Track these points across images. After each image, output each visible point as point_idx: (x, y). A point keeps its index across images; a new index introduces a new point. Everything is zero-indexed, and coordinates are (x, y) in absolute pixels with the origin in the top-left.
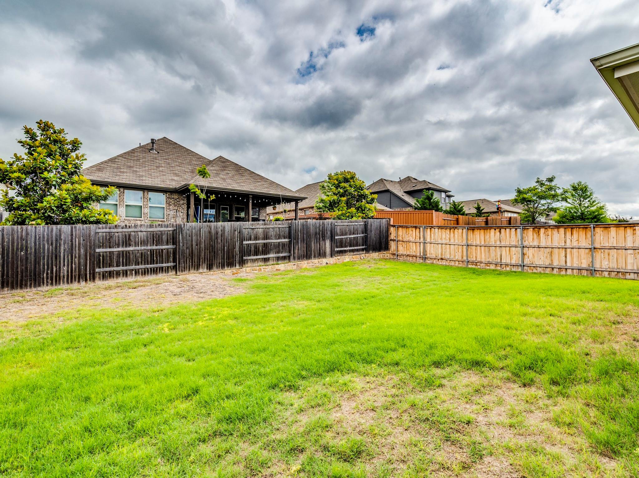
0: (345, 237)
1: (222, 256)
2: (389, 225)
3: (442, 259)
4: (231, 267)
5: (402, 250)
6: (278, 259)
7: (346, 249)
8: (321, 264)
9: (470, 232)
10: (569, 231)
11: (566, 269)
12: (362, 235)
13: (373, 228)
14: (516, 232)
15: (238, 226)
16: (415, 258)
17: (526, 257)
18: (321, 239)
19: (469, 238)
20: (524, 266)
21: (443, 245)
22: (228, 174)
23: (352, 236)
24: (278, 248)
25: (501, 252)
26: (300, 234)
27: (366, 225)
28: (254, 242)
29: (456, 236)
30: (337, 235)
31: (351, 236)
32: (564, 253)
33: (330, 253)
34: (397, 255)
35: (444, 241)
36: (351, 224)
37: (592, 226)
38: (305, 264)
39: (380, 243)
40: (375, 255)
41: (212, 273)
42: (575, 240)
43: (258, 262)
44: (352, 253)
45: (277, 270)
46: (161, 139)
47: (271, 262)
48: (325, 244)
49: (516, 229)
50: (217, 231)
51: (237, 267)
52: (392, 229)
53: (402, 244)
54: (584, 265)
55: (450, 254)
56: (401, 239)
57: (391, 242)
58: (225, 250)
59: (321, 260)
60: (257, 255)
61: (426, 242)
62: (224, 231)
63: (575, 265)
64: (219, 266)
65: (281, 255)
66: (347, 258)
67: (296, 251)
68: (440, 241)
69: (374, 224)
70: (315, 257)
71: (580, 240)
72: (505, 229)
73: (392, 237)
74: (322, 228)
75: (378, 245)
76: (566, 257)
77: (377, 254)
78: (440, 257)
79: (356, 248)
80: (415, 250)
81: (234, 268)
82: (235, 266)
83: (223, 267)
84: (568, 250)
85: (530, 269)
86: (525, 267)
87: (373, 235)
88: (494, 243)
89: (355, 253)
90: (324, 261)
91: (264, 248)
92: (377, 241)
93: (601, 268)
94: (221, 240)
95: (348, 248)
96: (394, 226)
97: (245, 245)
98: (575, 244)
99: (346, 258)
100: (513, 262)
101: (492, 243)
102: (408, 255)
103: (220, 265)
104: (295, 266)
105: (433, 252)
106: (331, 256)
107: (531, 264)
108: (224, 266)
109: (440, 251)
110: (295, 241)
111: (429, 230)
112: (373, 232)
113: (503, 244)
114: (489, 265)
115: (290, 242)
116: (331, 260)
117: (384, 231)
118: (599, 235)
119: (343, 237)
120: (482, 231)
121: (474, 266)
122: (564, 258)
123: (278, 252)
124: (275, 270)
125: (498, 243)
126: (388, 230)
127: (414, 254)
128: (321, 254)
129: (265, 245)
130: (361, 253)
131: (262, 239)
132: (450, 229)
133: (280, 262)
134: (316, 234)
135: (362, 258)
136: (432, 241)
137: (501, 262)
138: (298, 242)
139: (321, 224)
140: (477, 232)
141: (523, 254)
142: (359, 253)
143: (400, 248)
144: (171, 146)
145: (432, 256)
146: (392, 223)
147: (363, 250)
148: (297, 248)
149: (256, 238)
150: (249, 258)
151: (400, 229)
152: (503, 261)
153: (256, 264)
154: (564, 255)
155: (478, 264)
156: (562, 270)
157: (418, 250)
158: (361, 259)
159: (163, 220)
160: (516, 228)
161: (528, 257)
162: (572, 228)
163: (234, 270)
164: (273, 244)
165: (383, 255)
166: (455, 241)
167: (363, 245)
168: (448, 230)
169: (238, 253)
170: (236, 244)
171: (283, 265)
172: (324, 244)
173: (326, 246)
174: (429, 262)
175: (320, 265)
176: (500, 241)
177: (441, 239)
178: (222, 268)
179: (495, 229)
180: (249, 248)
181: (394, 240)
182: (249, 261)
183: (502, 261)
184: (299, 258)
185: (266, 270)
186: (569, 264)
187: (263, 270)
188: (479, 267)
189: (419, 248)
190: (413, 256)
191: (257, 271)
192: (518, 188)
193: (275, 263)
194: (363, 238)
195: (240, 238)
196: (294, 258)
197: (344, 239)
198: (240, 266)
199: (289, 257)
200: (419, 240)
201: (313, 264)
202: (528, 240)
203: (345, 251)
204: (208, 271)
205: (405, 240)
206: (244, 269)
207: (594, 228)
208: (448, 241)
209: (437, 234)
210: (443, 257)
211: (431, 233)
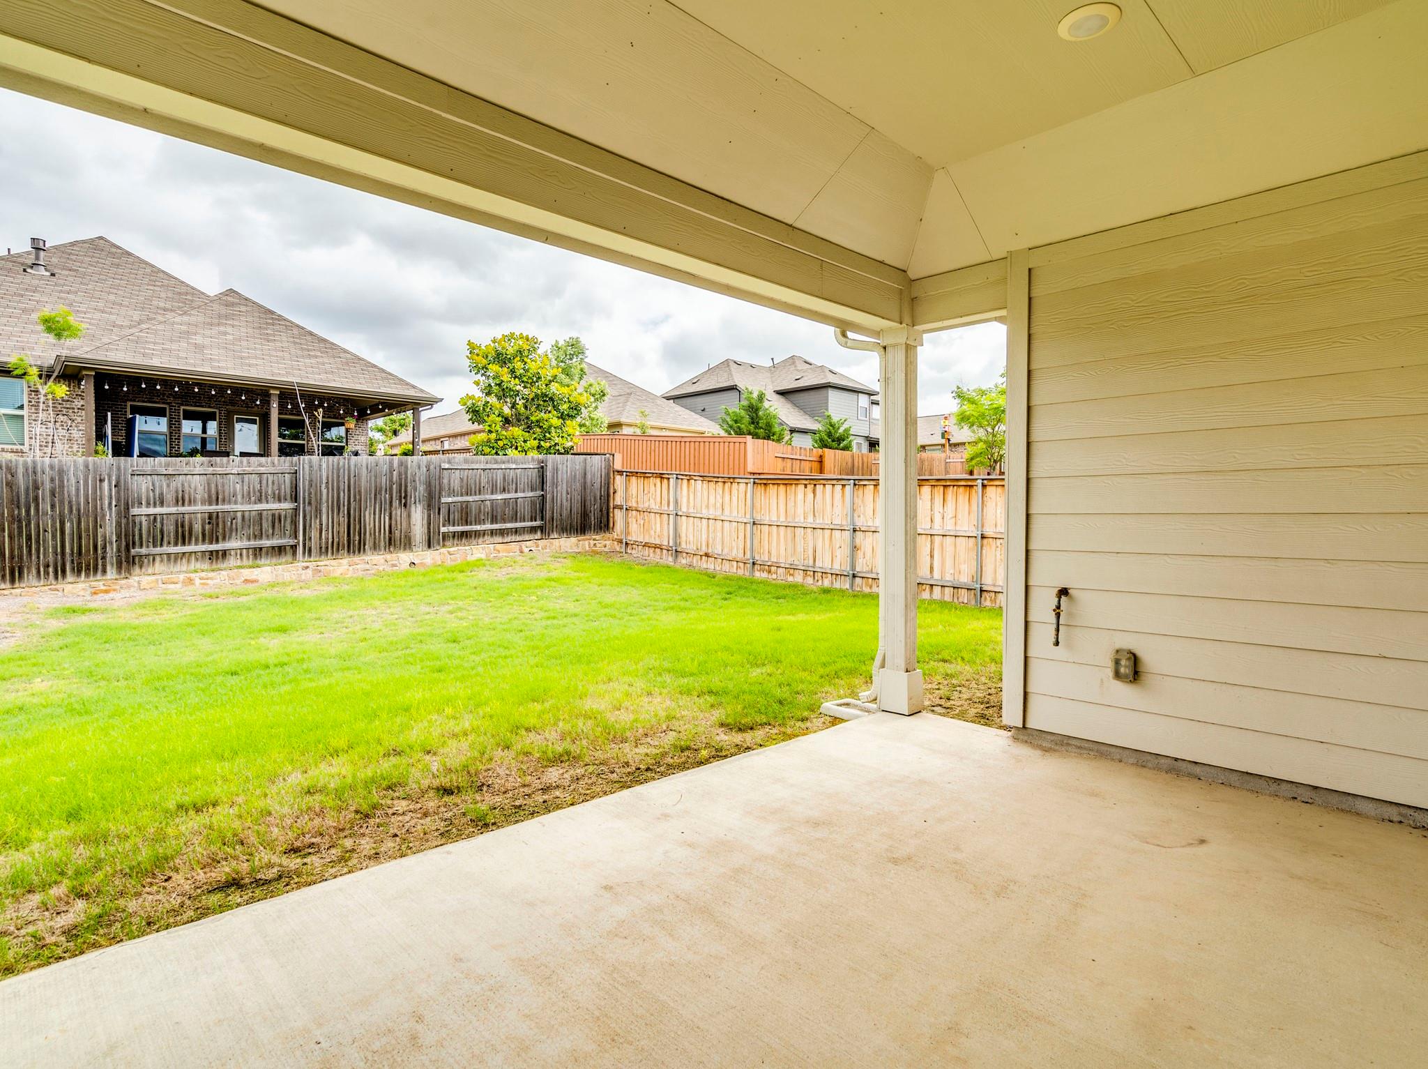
0: (477, 498)
1: (55, 548)
2: (610, 473)
3: (707, 555)
4: (87, 575)
5: (636, 535)
6: (258, 552)
7: (478, 527)
8: (394, 565)
9: (760, 489)
10: (939, 492)
11: (932, 585)
12: (531, 494)
13: (563, 476)
14: (843, 493)
15: (111, 469)
16: (658, 551)
17: (860, 554)
18: (396, 503)
19: (757, 505)
20: (854, 576)
21: (711, 521)
22: (225, 333)
23: (499, 497)
24: (257, 526)
25: (814, 539)
26: (324, 491)
27: (542, 470)
28: (173, 510)
29: (735, 499)
30: (452, 493)
31: (494, 497)
32: (929, 546)
33: (425, 537)
34: (626, 544)
35: (712, 513)
36: (495, 466)
37: (980, 481)
38: (342, 566)
39: (585, 514)
40: (569, 543)
41: (18, 591)
42: (951, 516)
43: (189, 561)
44: (499, 539)
45: (246, 581)
46: (84, 242)
47: (232, 561)
48: (409, 516)
49: (844, 486)
50: (35, 482)
51: (111, 573)
52: (619, 481)
53: (636, 517)
54: (964, 579)
55: (723, 544)
56: (634, 505)
57: (616, 510)
58: (67, 531)
59: (394, 555)
60: (184, 543)
61: (680, 513)
62: (62, 481)
63: (948, 577)
64: (47, 573)
65: (266, 543)
66: (477, 551)
67: (314, 534)
68: (705, 513)
69: (564, 468)
70: (375, 547)
71: (959, 516)
72: (824, 485)
73: (619, 499)
74: (400, 474)
75: (576, 519)
76: (932, 557)
77: (573, 540)
78: (704, 550)
79: (509, 525)
80: (659, 531)
81: (99, 576)
82: (104, 571)
83: (60, 572)
84: (937, 539)
85: (867, 584)
86: (858, 580)
87: (563, 497)
88: (802, 520)
89: (508, 539)
90: (404, 557)
91: (207, 527)
92: (574, 510)
93: (994, 585)
94: (53, 506)
95: (488, 526)
96: (621, 473)
97: (144, 519)
98: (949, 527)
99: (475, 551)
100: (837, 568)
101: (800, 520)
102: (646, 545)
103: (51, 569)
104: (309, 571)
105: (691, 539)
106: (429, 546)
107: (868, 572)
108: (64, 572)
109: (704, 537)
110: (308, 508)
111: (685, 482)
112: (562, 489)
113: (819, 522)
114: (792, 571)
115: (296, 510)
116: (428, 557)
117: (597, 485)
118: (994, 504)
119: (470, 498)
120: (782, 488)
121: (765, 575)
122: (928, 558)
123: (259, 536)
124: (238, 582)
125: (810, 519)
126: (607, 484)
127: (658, 542)
128: (396, 540)
129: (212, 518)
130: (527, 537)
131: (203, 503)
132: (724, 482)
133: (263, 561)
134: (377, 492)
135: (526, 550)
136: (691, 510)
137: (814, 566)
138: (318, 511)
139: (396, 465)
140: (772, 490)
141: (855, 548)
142: (518, 538)
143: (634, 527)
144: (109, 261)
145: (691, 548)
146: (618, 466)
147: (533, 530)
148: (315, 524)
149: (180, 500)
150: (158, 550)
151: (634, 479)
152: (819, 564)
153: (183, 566)
154: (929, 552)
155: (773, 569)
156: (924, 587)
157: (666, 534)
158: (522, 552)
159: (19, 447)
160: (843, 482)
161: (864, 554)
162: (945, 486)
163: (98, 582)
164: (239, 515)
165: (592, 542)
166: (731, 512)
167: (533, 519)
168: (720, 484)
169: (114, 538)
170: (104, 516)
171: (268, 569)
172: (404, 515)
173: (413, 520)
174: (684, 561)
175: (388, 569)
176: (814, 515)
177: (708, 507)
178: (56, 578)
179: (806, 486)
180: (159, 525)
181: (621, 508)
182: (158, 559)
183: (817, 565)
184: (323, 551)
185: (209, 581)
186: (937, 575)
187: (198, 582)
188: (774, 576)
189: (666, 526)
190: (656, 547)
191: (178, 586)
192: (958, 388)
193: (245, 562)
194: (533, 503)
195: (118, 500)
196: (308, 551)
197: (474, 504)
198: (119, 572)
199: (294, 547)
200: (666, 508)
201: (367, 567)
202: (864, 514)
203: (477, 534)
204: (8, 585)
205: (641, 507)
206: (134, 580)
207: (984, 486)
208: (719, 512)
209: (699, 494)
210: (710, 551)
211: (688, 491)
